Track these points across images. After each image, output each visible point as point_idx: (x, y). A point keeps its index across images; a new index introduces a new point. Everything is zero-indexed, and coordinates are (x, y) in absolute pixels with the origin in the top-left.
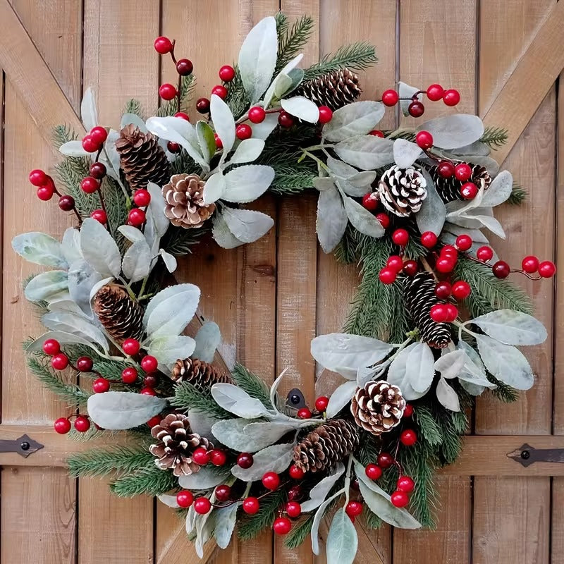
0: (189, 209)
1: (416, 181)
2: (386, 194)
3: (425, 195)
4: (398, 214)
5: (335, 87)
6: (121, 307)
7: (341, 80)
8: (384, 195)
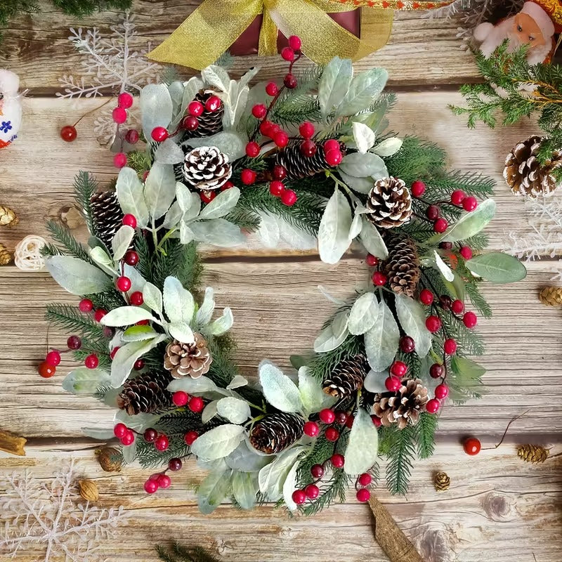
0: (197, 356)
1: (203, 156)
2: (210, 184)
3: (216, 149)
4: (229, 177)
5: (105, 210)
6: (272, 430)
7: (99, 205)
8: (210, 187)
